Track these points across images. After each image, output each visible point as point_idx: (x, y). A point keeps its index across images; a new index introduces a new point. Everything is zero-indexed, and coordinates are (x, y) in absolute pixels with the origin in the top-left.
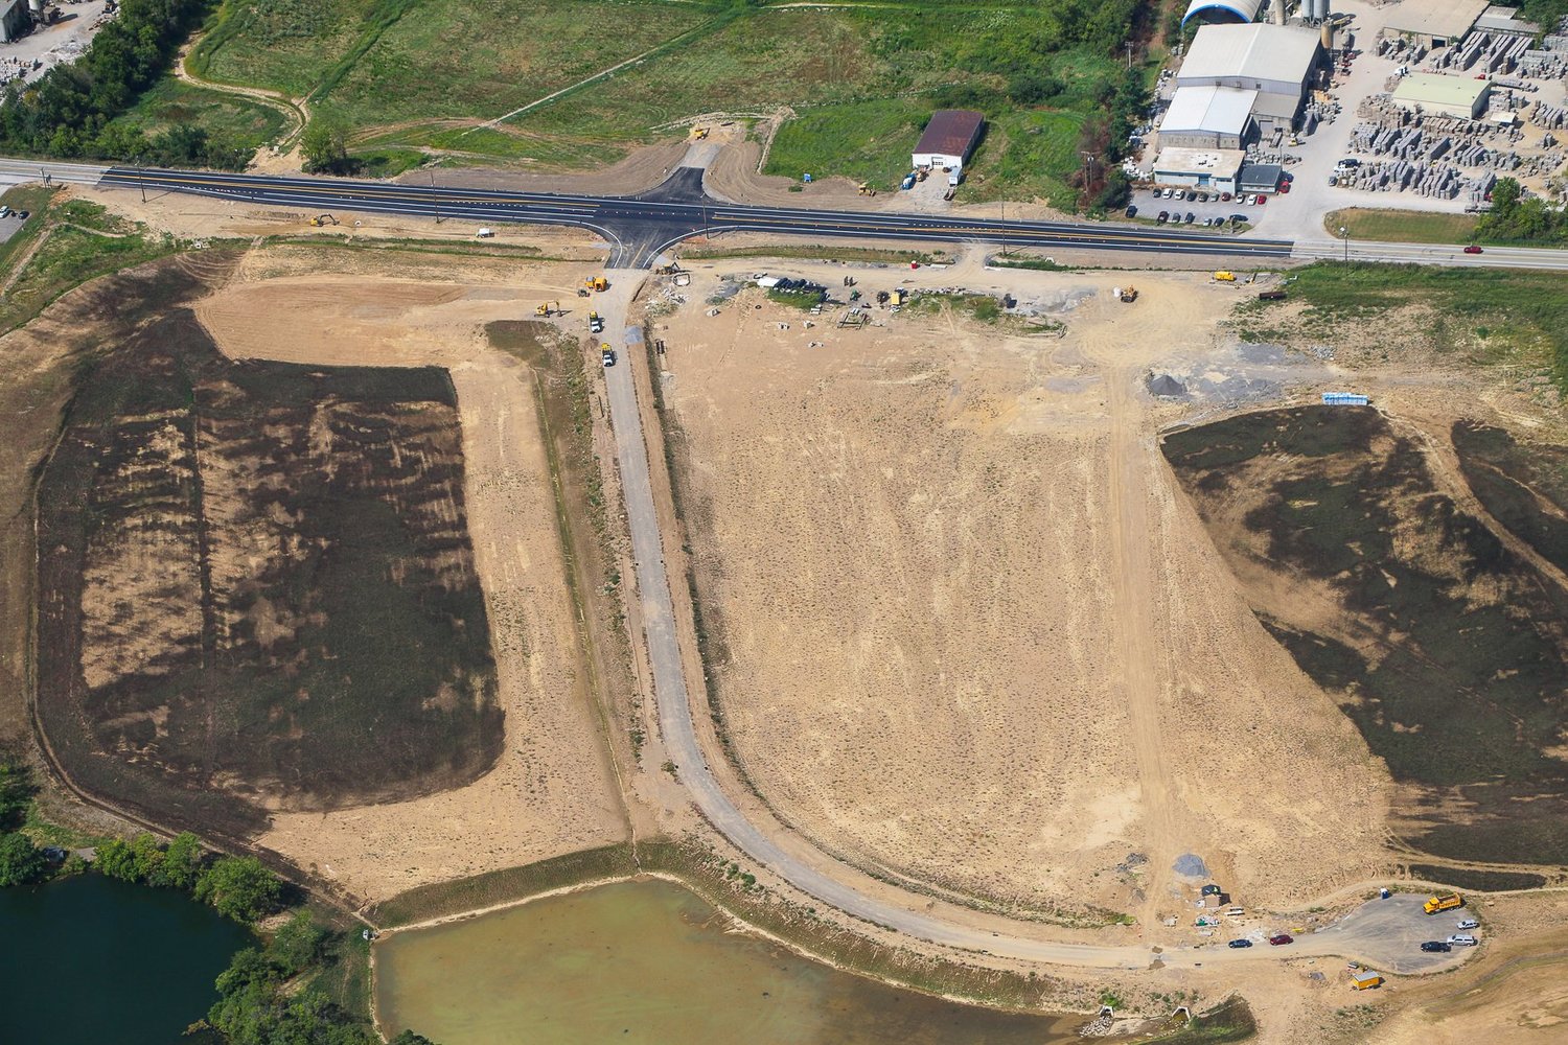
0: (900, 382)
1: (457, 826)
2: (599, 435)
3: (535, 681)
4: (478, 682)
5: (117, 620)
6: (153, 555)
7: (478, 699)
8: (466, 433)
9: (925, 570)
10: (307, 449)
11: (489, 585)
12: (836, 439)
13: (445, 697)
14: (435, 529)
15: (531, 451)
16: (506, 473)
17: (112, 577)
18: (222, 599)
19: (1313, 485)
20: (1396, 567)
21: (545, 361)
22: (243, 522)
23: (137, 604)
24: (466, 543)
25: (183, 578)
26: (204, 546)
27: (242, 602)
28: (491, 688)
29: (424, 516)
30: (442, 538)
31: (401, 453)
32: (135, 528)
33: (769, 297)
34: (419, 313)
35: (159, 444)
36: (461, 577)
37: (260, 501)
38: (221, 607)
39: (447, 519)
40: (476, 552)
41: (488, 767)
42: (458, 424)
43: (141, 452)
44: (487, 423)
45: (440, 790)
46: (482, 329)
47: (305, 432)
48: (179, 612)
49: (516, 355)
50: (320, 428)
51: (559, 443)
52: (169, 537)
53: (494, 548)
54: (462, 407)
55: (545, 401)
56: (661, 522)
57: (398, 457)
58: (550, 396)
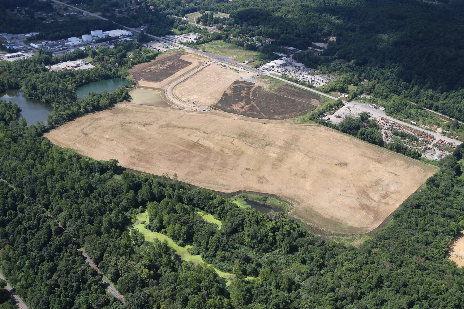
2: (196, 69)
3: (169, 79)
4: (165, 78)
6: (157, 66)
9: (206, 82)
10: (176, 64)
13: (162, 78)
15: (191, 68)
16: (187, 69)
19: (243, 86)
20: (240, 92)
23: (152, 68)
29: (177, 69)
31: (182, 66)
35: (168, 61)
36: (174, 73)
37: (168, 66)
38: (156, 70)
40: (177, 72)
42: (188, 66)
45: (153, 82)
49: (199, 64)
50: (179, 63)
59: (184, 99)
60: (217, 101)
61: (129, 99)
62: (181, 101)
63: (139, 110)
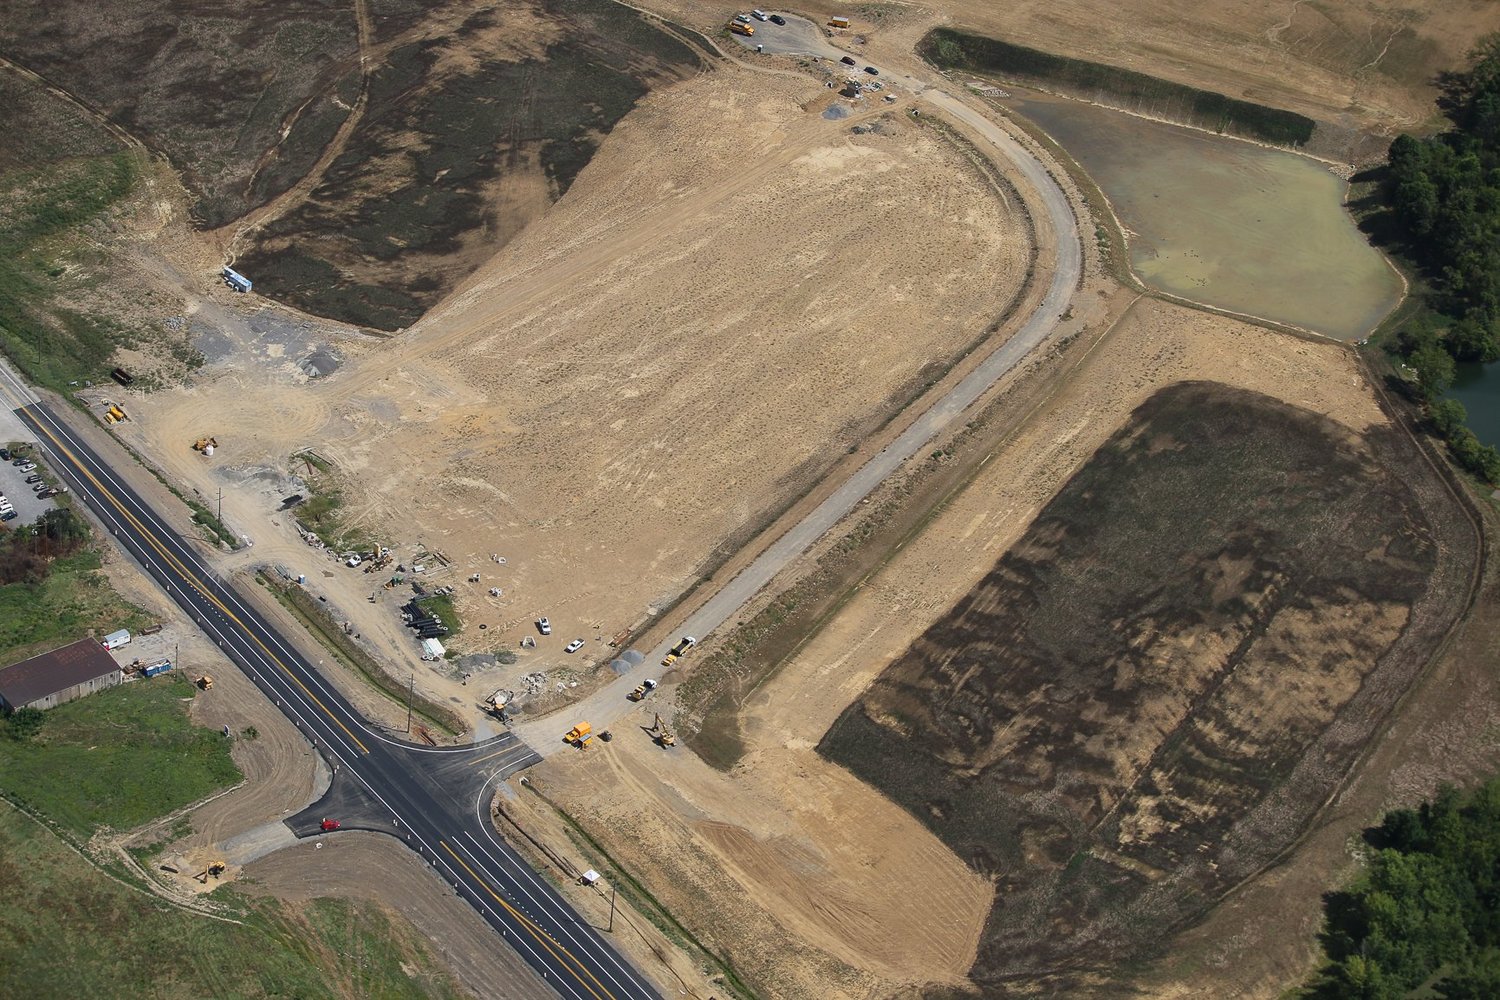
0: (490, 487)
1: (1245, 363)
2: (789, 583)
3: (1084, 422)
4: (1126, 443)
5: (1339, 657)
6: (1261, 704)
7: (1139, 431)
8: (880, 667)
9: (708, 345)
10: (1034, 730)
11: (1031, 512)
12: (613, 474)
13: (1158, 447)
14: (1017, 586)
15: (849, 620)
16: (897, 608)
17: (1312, 702)
18: (1247, 620)
21: (725, 703)
22: (1161, 685)
23: (1313, 663)
24: (1007, 560)
25: (1257, 666)
26: (1214, 684)
27: (1236, 607)
28: (1119, 435)
29: (1012, 605)
30: (1019, 575)
31: (960, 678)
32: (1253, 741)
33: (458, 632)
34: (762, 831)
35: (1150, 824)
36: (1044, 534)
37: (1124, 701)
38: (1253, 614)
39: (995, 590)
40: (1007, 548)
41: (1185, 384)
42: (877, 682)
43: (1175, 826)
44: (851, 669)
45: (1230, 389)
46: (734, 770)
47: (1016, 752)
48: (1288, 636)
49: (737, 730)
50: (1001, 747)
51: (817, 614)
52: (1231, 715)
53: (988, 545)
54: (853, 697)
55: (772, 665)
56: (843, 480)
57: (967, 675)
58: (764, 665)
59: (927, 145)
60: (658, 98)
61: (1370, 187)
62: (950, 135)
63: (1247, 50)
